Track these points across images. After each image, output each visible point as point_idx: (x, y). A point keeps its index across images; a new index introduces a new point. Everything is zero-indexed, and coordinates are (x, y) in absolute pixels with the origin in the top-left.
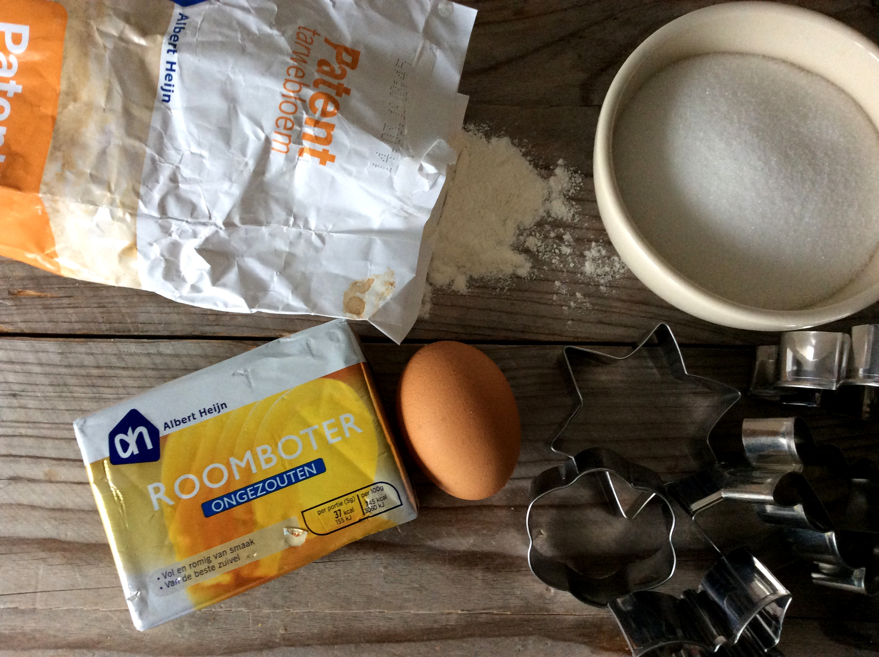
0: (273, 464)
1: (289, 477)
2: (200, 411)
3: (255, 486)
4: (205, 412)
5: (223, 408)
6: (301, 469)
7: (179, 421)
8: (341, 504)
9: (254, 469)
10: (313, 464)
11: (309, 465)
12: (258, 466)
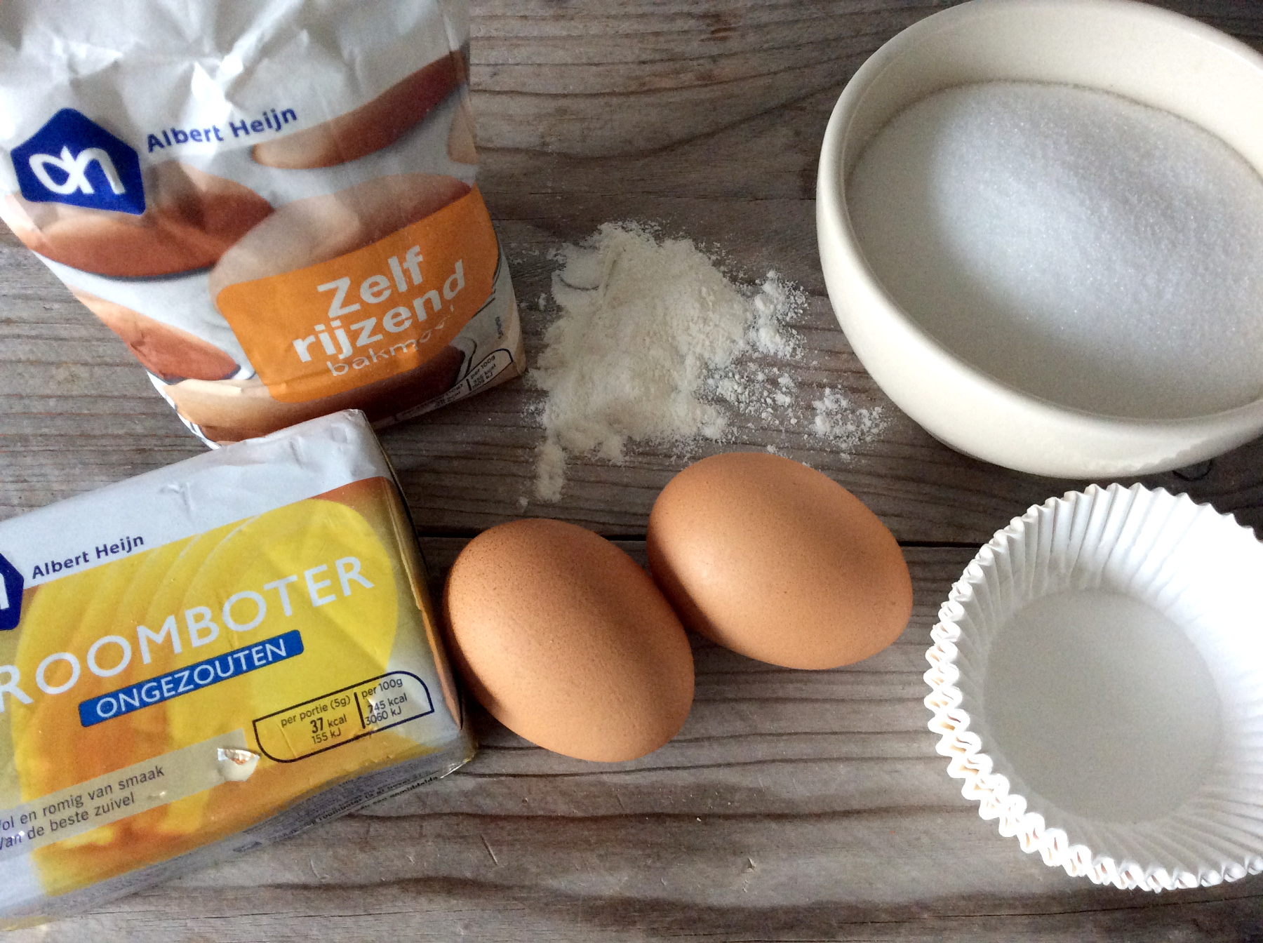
0: (212, 638)
1: (237, 662)
2: (97, 549)
3: (176, 676)
4: (105, 550)
5: (136, 545)
6: (261, 647)
7: (60, 564)
8: (325, 708)
9: (177, 647)
10: (281, 641)
11: (274, 641)
12: (186, 641)
